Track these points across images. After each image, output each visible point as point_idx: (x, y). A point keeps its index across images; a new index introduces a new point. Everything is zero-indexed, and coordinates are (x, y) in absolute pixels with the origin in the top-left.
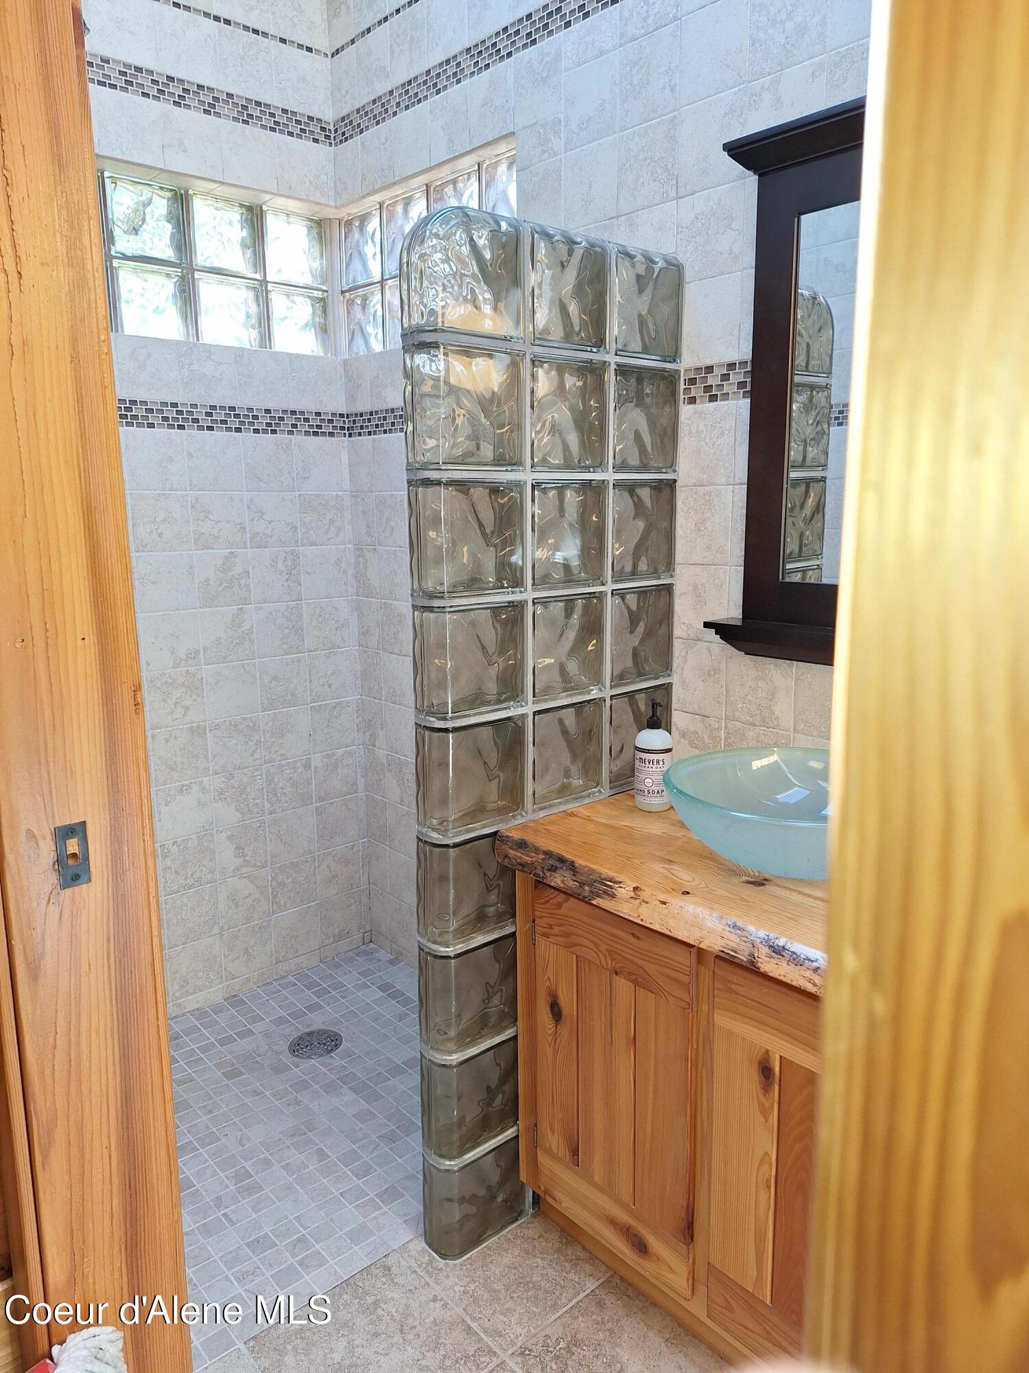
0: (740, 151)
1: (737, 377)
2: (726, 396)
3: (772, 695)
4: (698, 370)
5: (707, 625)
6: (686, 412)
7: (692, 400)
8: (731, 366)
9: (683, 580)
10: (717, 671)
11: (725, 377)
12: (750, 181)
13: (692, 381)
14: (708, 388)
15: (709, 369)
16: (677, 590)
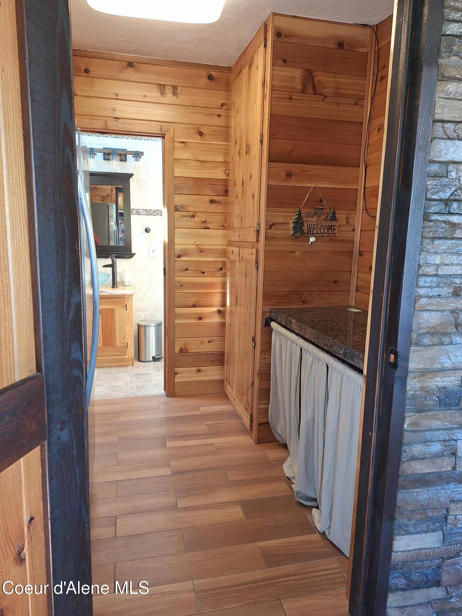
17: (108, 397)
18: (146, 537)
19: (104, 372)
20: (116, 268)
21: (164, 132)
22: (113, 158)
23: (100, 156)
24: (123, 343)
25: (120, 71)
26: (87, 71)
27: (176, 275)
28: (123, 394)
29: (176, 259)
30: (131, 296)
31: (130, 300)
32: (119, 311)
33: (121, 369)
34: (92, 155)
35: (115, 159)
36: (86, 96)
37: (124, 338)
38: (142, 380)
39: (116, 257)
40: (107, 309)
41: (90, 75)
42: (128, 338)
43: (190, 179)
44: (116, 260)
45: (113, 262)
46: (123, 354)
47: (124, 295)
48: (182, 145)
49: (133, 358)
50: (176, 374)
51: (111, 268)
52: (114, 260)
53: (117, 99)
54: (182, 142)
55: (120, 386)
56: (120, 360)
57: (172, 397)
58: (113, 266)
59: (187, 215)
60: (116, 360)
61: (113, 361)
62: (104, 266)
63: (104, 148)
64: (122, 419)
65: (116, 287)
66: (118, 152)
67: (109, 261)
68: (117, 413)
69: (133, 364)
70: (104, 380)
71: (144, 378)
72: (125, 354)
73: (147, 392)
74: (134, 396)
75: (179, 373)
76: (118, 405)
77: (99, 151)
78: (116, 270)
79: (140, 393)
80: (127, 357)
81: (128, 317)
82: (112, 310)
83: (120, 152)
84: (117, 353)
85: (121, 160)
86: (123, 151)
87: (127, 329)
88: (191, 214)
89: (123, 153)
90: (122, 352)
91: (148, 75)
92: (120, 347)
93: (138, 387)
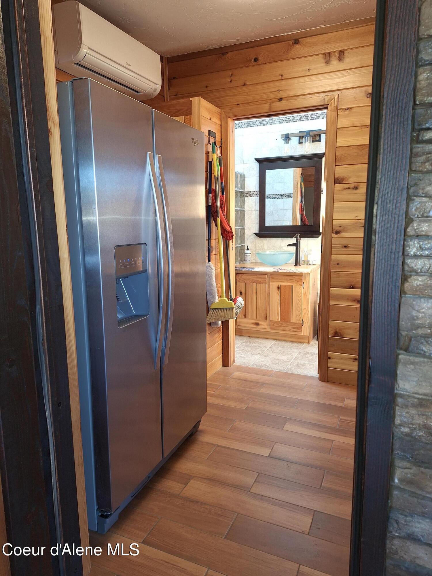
0: (259, 160)
1: (255, 193)
2: (254, 196)
3: (264, 245)
4: (248, 192)
5: (254, 233)
6: (246, 198)
7: (247, 197)
8: (254, 192)
9: (246, 227)
10: (254, 242)
11: (253, 193)
12: (257, 164)
13: (247, 194)
14: (250, 195)
15: (250, 192)
16: (245, 229)
17: (266, 367)
18: (202, 506)
19: (278, 345)
20: (300, 247)
21: (327, 102)
22: (306, 140)
23: (295, 140)
24: (298, 319)
25: (286, 52)
26: (256, 60)
27: (333, 252)
28: (280, 368)
29: (334, 235)
30: (309, 274)
31: (307, 279)
32: (296, 288)
33: (295, 345)
34: (287, 140)
35: (307, 141)
36: (254, 84)
37: (300, 315)
38: (307, 359)
39: (301, 237)
40: (285, 286)
41: (260, 63)
42: (304, 316)
43: (356, 147)
44: (300, 239)
45: (297, 241)
46: (298, 330)
47: (302, 273)
48: (347, 112)
49: (309, 336)
50: (330, 358)
51: (295, 247)
52: (298, 239)
53: (282, 79)
54: (347, 109)
55: (283, 360)
56: (297, 336)
57: (325, 381)
58: (296, 245)
59: (348, 187)
60: (293, 336)
61: (290, 336)
62: (289, 245)
63: (300, 132)
64: (263, 390)
65: (298, 265)
66: (311, 134)
67: (293, 241)
68: (262, 384)
69: (309, 343)
70: (273, 352)
71: (310, 358)
72: (299, 331)
73: (303, 371)
74: (289, 372)
75: (333, 357)
76: (268, 377)
77: (294, 135)
78: (300, 249)
79: (296, 371)
80: (302, 334)
81: (305, 295)
82: (290, 287)
83: (313, 133)
84: (292, 329)
85: (313, 141)
86: (316, 132)
87: (303, 307)
88: (352, 186)
89: (316, 133)
90: (297, 329)
91: (313, 47)
92: (295, 323)
93: (298, 365)
